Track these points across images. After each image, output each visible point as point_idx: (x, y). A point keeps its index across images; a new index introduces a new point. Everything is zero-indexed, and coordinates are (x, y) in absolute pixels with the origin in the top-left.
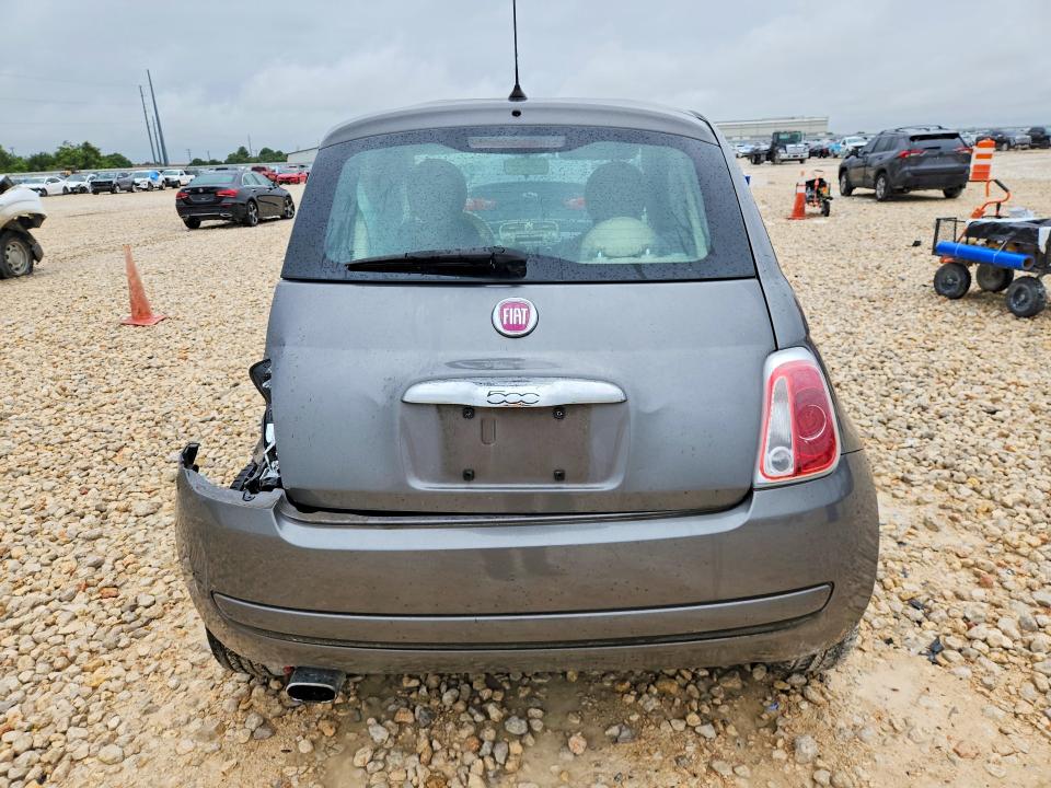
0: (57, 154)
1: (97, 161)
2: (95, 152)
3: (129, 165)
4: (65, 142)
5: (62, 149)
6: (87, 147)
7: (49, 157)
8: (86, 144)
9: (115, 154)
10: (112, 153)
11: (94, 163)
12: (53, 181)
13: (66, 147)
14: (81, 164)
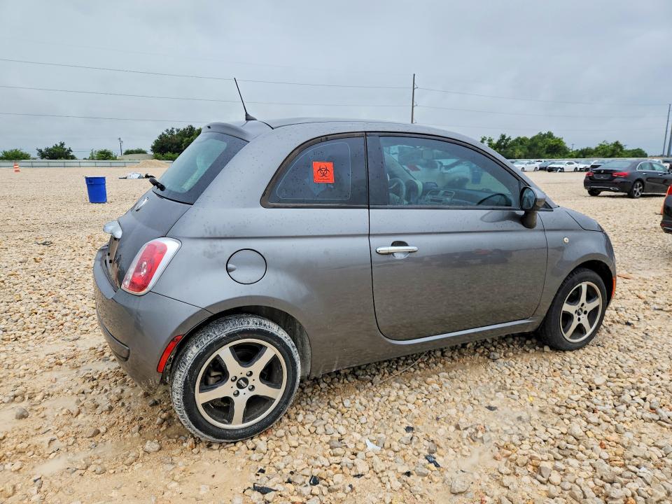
0: (597, 148)
1: (621, 153)
2: (621, 147)
3: (646, 156)
4: (604, 142)
5: (601, 145)
6: (617, 145)
7: (591, 149)
8: (617, 142)
9: (638, 149)
10: (636, 148)
11: (618, 154)
12: (569, 163)
13: (605, 143)
14: (608, 155)
